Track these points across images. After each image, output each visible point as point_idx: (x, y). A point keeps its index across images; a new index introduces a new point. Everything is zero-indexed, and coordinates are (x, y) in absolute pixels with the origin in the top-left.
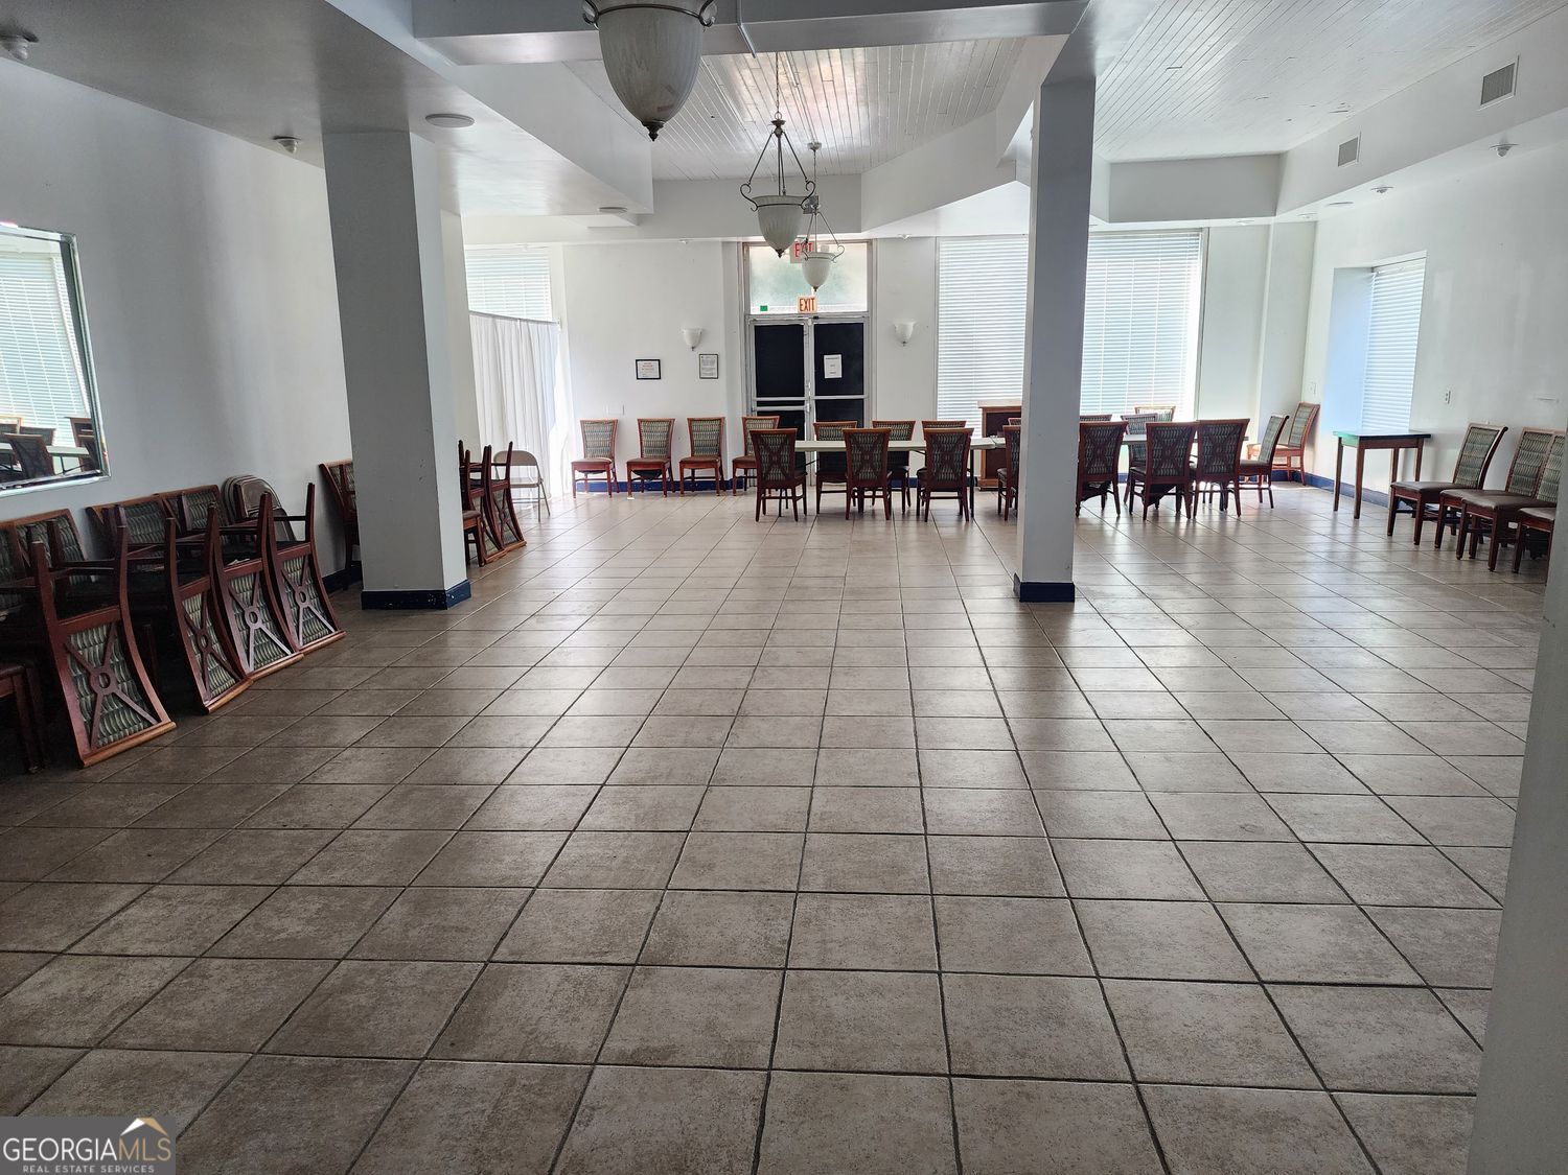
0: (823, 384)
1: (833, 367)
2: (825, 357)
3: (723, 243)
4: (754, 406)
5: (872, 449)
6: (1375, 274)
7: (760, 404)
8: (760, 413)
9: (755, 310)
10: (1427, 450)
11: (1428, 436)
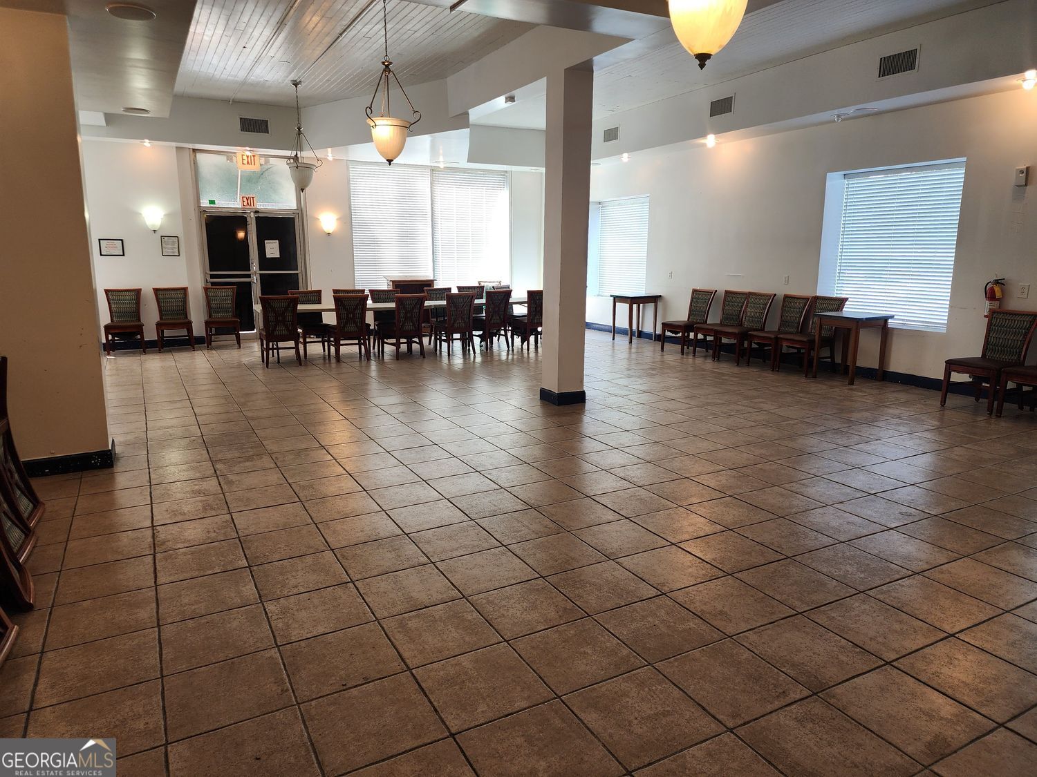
0: (265, 262)
1: (273, 249)
2: (266, 242)
3: (177, 148)
4: (209, 279)
5: (355, 309)
6: (601, 206)
7: (212, 277)
8: (213, 284)
9: (205, 203)
10: (660, 304)
11: (660, 296)
